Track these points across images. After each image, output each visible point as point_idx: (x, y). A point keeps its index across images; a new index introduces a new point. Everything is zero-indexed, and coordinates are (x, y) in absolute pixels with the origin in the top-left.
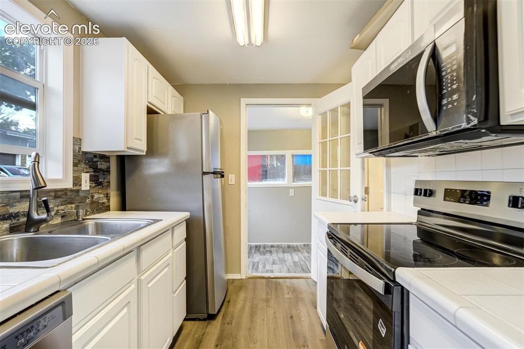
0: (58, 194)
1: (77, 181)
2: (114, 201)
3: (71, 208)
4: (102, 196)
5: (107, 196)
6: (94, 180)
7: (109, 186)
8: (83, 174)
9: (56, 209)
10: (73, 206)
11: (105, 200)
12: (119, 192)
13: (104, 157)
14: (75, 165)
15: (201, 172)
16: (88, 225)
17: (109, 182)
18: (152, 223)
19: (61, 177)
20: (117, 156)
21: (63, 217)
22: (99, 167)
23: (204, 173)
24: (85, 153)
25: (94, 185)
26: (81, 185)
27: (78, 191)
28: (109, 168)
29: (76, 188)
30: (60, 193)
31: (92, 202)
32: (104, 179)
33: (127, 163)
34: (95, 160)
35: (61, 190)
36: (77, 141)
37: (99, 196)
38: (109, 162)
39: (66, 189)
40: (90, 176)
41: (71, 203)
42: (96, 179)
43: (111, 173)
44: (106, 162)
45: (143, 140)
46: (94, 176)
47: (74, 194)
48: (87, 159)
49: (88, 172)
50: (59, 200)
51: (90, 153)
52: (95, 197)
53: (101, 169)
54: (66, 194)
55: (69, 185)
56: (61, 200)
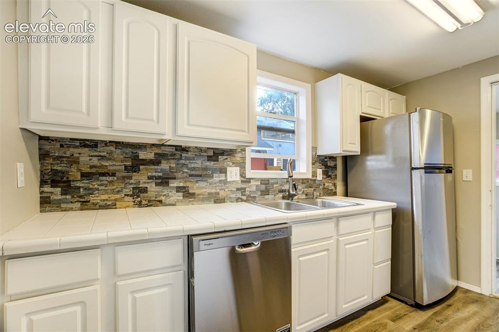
0: (304, 181)
1: (314, 174)
2: (340, 188)
3: (310, 190)
4: (331, 184)
5: (335, 185)
6: (326, 174)
7: (336, 178)
8: (318, 169)
9: (303, 190)
10: (312, 189)
11: (333, 188)
12: (344, 183)
13: (332, 158)
14: (313, 164)
15: (409, 168)
16: (317, 202)
17: (336, 175)
18: (354, 205)
19: (305, 171)
20: (342, 156)
21: (306, 195)
22: (329, 165)
23: (413, 169)
24: (319, 156)
25: (325, 177)
26: (316, 177)
27: (315, 180)
28: (336, 165)
29: (313, 178)
30: (305, 181)
31: (324, 188)
32: (332, 173)
33: (348, 161)
34: (326, 160)
35: (306, 179)
36: (315, 149)
37: (329, 185)
38: (336, 161)
39: (308, 179)
40: (323, 171)
41: (311, 187)
42: (326, 173)
43: (337, 169)
44: (333, 161)
45: (357, 144)
46: (325, 171)
47: (313, 182)
48: (320, 160)
49: (321, 168)
50: (304, 185)
51: (322, 156)
52: (326, 185)
53: (330, 166)
54: (308, 181)
55: (310, 176)
56: (306, 185)
